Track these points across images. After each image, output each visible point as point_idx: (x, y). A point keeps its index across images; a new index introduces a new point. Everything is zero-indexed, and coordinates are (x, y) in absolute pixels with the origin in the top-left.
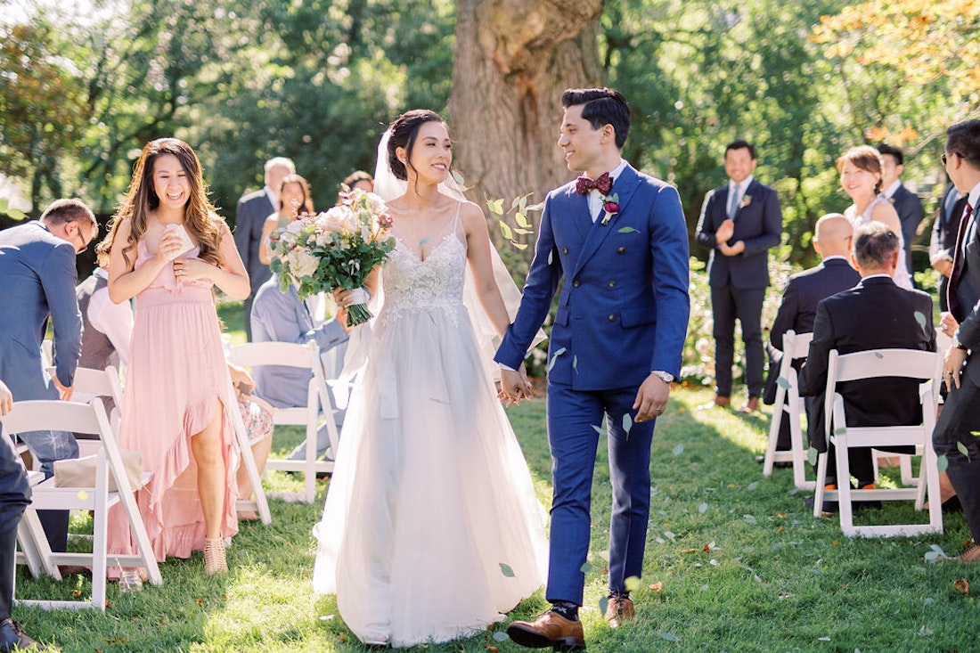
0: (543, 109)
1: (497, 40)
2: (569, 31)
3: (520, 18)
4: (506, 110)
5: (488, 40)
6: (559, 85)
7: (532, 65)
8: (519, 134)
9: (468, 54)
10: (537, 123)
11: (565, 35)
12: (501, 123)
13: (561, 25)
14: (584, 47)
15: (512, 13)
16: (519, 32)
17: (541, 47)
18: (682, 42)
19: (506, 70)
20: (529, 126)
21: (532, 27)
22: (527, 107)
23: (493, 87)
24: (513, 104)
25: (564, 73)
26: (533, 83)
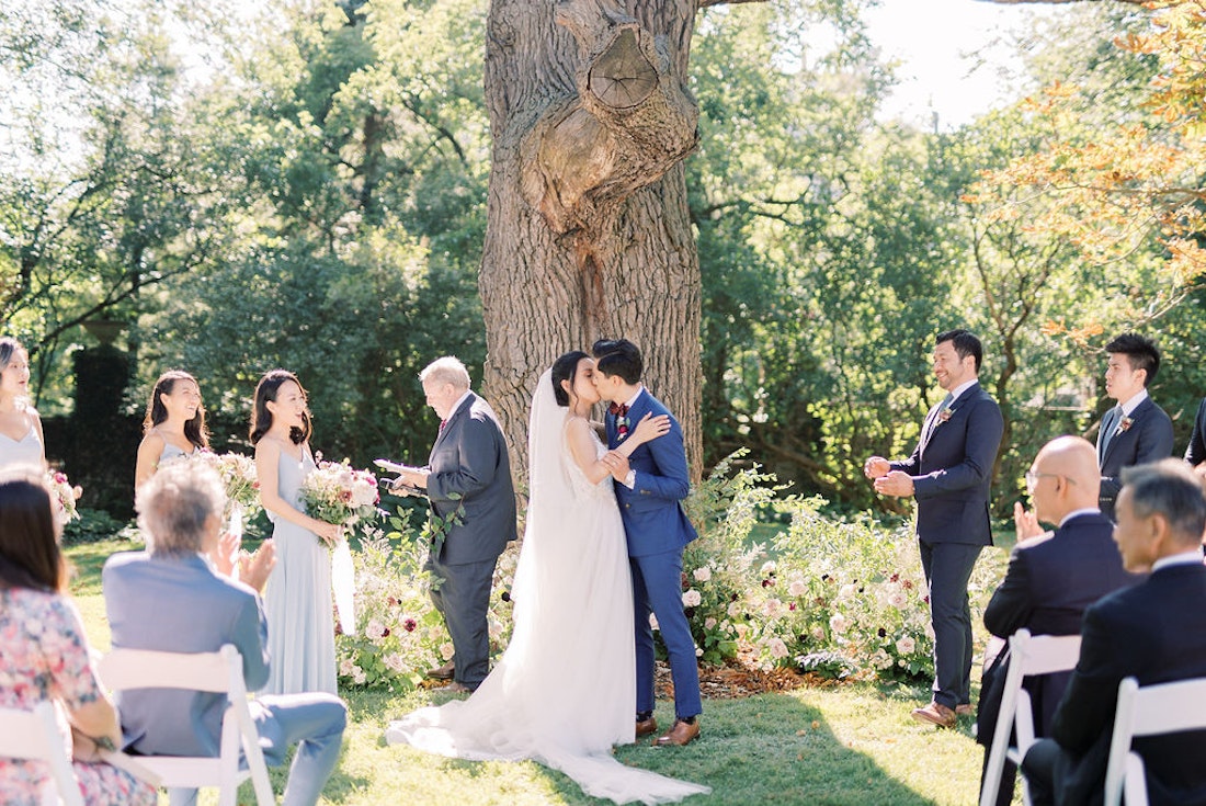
0: (609, 285)
1: (546, 185)
2: (648, 175)
3: (580, 155)
4: (559, 285)
5: (534, 187)
6: (631, 251)
7: (595, 222)
8: (577, 318)
9: (507, 206)
10: (601, 302)
11: (642, 179)
12: (552, 302)
13: (639, 163)
14: (667, 199)
15: (568, 148)
16: (577, 174)
17: (609, 196)
19: (560, 229)
20: (590, 308)
21: (597, 167)
22: (588, 281)
23: (540, 251)
24: (568, 275)
25: (638, 235)
26: (596, 247)
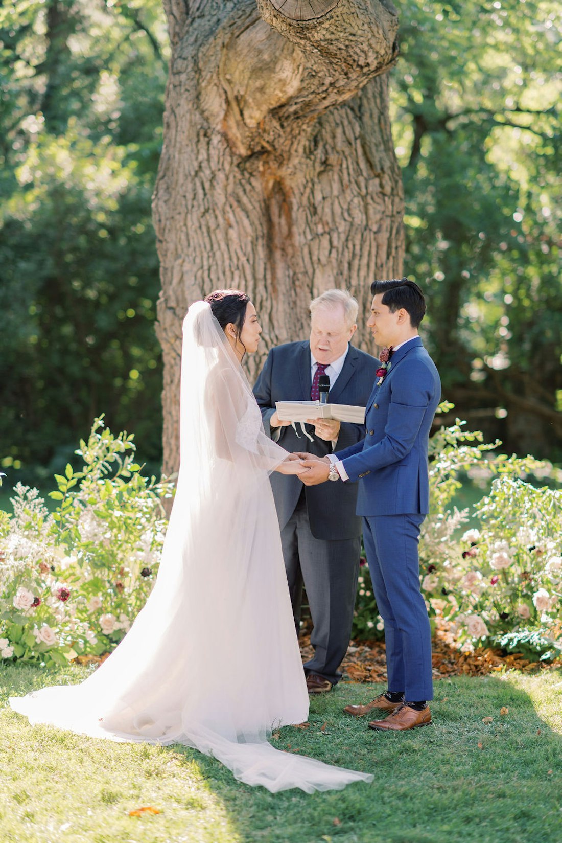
0: (299, 215)
1: (227, 102)
2: (340, 93)
3: (265, 69)
4: (242, 215)
5: (214, 103)
6: (324, 177)
7: (282, 144)
8: (261, 252)
9: (184, 124)
10: (290, 235)
11: (333, 97)
12: (233, 233)
13: (328, 80)
14: (366, 118)
15: (251, 61)
16: (262, 90)
17: (297, 116)
18: (523, 128)
19: (243, 151)
20: (277, 241)
21: (283, 83)
22: (275, 210)
23: (221, 176)
24: (253, 203)
25: (333, 158)
26: (285, 172)
